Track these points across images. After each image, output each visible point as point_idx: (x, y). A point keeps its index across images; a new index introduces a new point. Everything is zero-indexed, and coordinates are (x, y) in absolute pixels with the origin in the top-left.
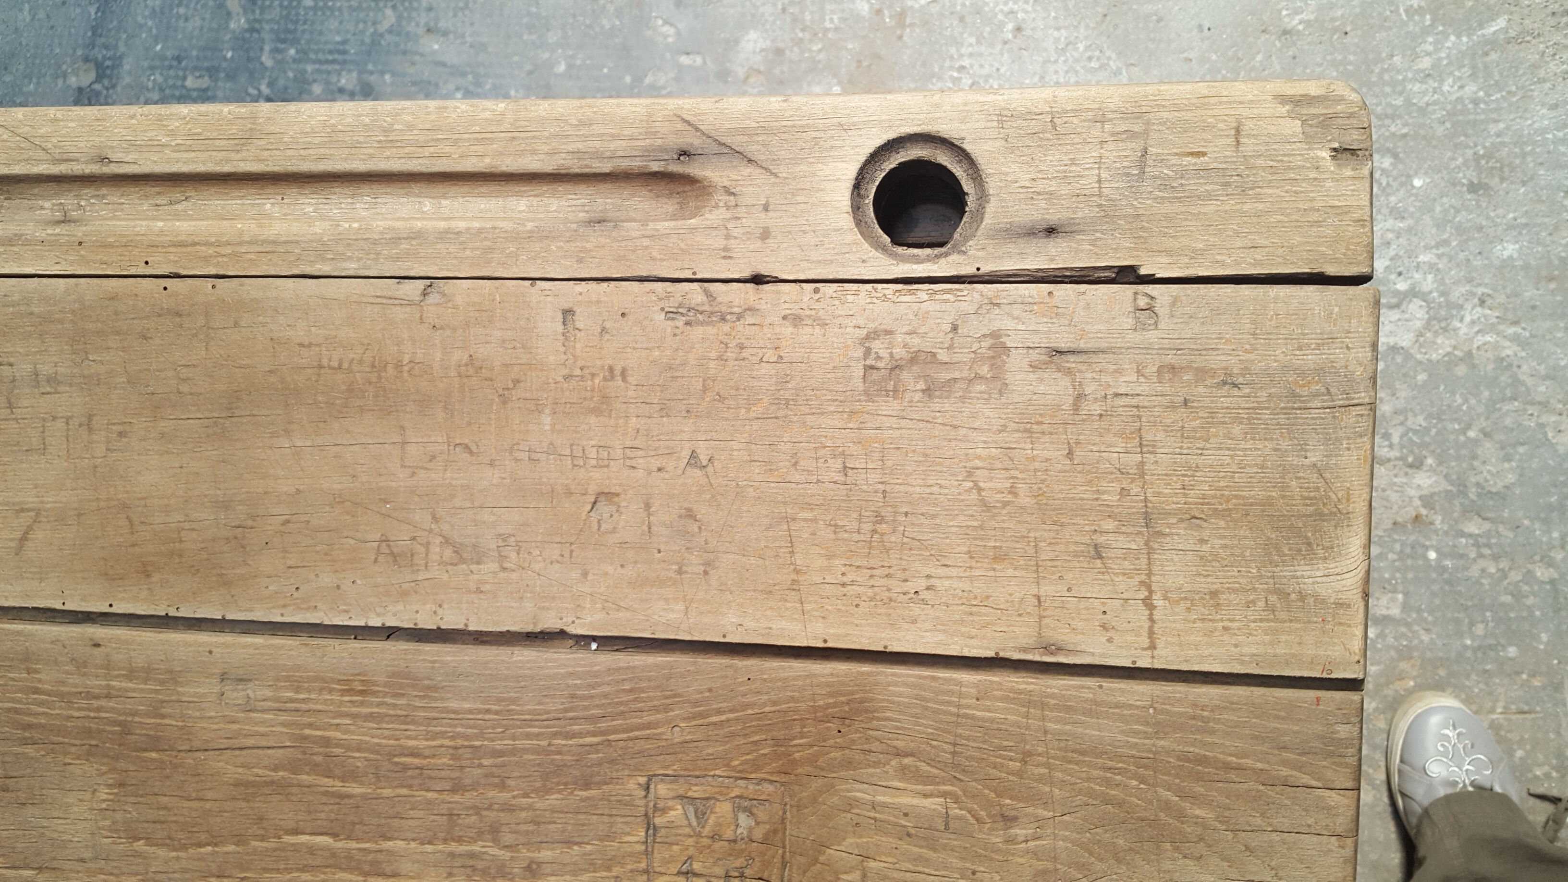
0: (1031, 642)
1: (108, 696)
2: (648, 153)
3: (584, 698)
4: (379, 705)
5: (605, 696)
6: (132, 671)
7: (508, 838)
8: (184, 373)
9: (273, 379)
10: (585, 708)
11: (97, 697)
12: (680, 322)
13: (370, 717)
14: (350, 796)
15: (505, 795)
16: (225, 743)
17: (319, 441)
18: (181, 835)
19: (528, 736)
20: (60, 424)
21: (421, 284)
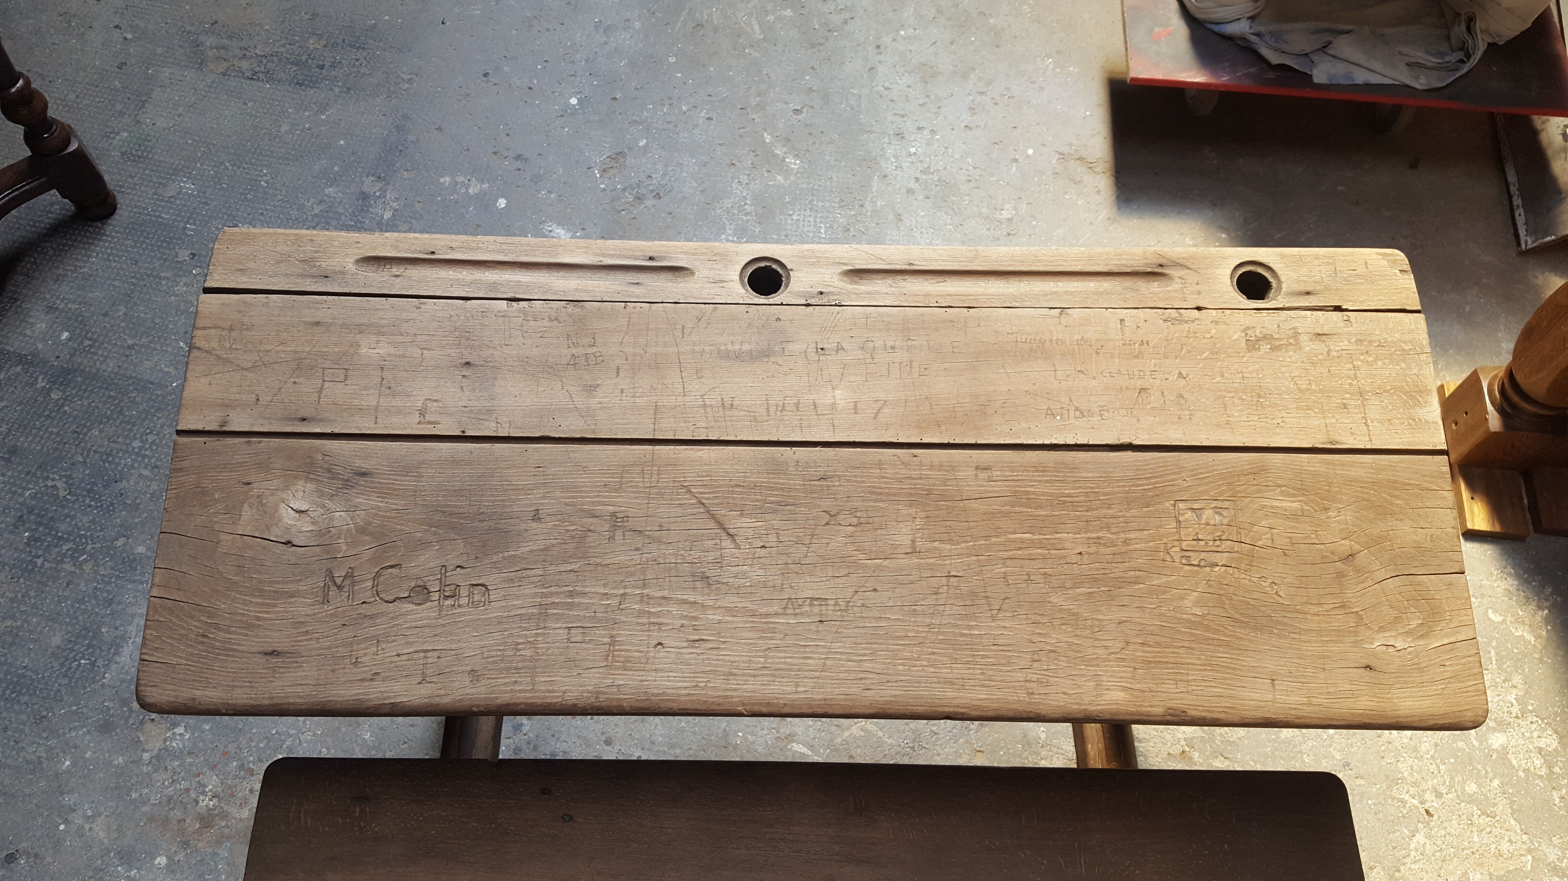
0: (1326, 441)
1: (921, 478)
2: (1147, 265)
3: (1142, 470)
4: (1051, 476)
5: (1152, 469)
6: (932, 466)
7: (1114, 530)
8: (955, 344)
9: (996, 346)
10: (1144, 474)
11: (915, 479)
12: (1169, 324)
13: (1047, 481)
14: (1039, 516)
15: (1110, 512)
16: (979, 496)
17: (1018, 370)
18: (957, 538)
19: (1119, 486)
20: (897, 365)
21: (1059, 310)
